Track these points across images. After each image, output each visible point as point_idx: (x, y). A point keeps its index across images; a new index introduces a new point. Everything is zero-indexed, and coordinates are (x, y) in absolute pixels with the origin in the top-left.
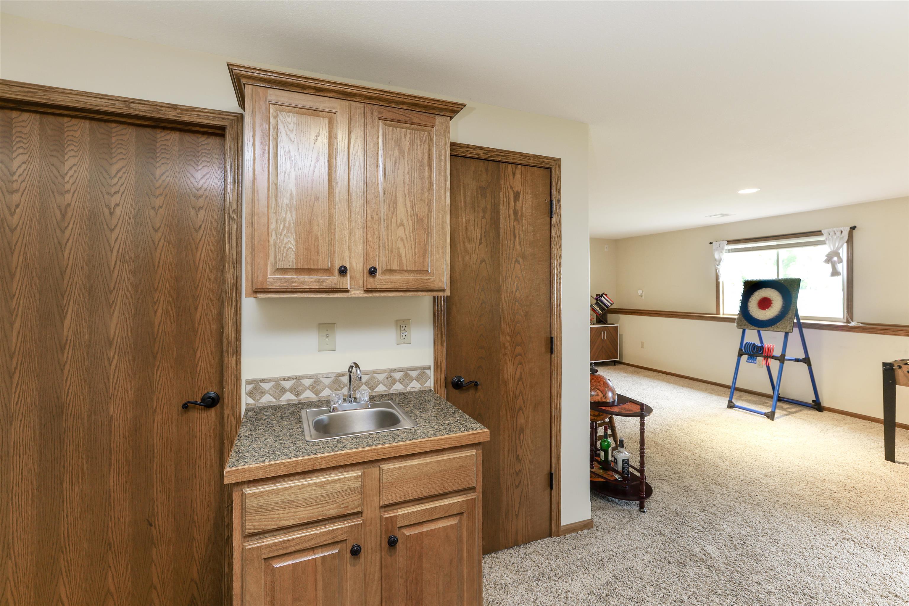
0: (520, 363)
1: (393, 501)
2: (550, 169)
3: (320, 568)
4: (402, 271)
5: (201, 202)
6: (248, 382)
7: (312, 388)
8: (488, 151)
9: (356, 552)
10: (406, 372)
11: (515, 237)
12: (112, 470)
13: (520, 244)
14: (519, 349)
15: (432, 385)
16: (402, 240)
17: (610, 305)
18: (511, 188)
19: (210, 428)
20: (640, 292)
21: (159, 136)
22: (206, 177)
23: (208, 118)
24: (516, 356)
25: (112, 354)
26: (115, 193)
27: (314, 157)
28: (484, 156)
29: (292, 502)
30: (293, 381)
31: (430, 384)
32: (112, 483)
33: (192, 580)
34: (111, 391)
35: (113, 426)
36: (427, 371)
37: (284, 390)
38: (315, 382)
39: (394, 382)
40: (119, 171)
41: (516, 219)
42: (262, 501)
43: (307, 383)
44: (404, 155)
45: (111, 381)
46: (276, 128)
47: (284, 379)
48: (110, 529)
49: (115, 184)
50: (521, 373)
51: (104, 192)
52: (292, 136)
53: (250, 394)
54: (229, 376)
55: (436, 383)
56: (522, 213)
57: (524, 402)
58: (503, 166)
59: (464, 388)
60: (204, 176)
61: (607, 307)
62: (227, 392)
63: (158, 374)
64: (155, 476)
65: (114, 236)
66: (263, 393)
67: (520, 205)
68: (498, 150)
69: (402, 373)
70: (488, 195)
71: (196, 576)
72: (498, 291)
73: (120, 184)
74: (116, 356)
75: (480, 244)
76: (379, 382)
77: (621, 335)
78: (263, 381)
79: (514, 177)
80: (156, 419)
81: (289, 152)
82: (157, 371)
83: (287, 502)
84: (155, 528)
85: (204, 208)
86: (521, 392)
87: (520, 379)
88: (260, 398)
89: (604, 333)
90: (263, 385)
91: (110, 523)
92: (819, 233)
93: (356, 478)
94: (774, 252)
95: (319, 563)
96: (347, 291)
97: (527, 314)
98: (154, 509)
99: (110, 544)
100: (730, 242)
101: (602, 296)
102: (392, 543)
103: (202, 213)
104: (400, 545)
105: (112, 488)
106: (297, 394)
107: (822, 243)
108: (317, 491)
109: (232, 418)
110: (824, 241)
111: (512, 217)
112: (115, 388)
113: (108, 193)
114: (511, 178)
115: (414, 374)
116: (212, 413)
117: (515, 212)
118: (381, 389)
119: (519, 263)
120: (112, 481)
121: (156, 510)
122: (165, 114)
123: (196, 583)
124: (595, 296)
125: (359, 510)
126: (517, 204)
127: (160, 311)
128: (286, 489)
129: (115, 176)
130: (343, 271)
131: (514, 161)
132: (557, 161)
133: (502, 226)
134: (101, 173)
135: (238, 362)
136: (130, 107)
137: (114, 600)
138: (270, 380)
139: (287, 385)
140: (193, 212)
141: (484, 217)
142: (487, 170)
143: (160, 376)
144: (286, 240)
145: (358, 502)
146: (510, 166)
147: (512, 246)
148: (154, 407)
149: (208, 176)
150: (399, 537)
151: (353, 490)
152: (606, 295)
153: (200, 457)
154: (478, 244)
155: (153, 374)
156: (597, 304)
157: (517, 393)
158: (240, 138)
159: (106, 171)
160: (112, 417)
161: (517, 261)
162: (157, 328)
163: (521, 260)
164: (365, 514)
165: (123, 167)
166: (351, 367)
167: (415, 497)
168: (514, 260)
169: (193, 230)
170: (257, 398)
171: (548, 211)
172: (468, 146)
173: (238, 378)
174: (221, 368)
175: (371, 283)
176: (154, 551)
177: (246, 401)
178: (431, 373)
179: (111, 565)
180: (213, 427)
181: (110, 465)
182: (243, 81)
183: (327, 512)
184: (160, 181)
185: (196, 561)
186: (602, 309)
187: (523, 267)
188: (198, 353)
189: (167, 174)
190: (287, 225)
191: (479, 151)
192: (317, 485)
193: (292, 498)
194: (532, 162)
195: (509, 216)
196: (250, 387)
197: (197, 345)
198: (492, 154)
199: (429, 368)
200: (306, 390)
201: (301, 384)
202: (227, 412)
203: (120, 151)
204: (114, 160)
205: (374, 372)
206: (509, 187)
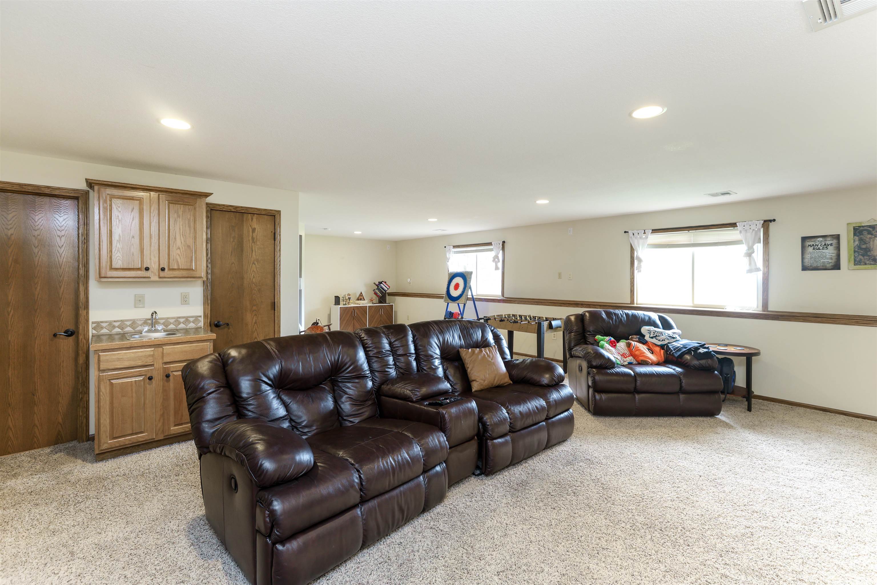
0: (256, 315)
1: (169, 361)
2: (275, 216)
3: (134, 384)
4: (179, 269)
5: (63, 233)
6: (93, 323)
7: (131, 326)
8: (236, 207)
9: (150, 378)
10: (187, 319)
11: (252, 251)
12: (10, 368)
13: (255, 255)
14: (254, 308)
15: (202, 325)
16: (179, 255)
17: (387, 289)
18: (251, 226)
19: (69, 347)
20: (409, 280)
21: (37, 200)
22: (66, 220)
23: (68, 193)
24: (253, 311)
25: (10, 310)
26: (11, 228)
27: (131, 218)
28: (233, 210)
29: (121, 359)
30: (120, 323)
31: (201, 324)
32: (10, 374)
33: (59, 423)
34: (9, 328)
35: (10, 346)
36: (200, 318)
37: (114, 327)
38: (132, 323)
39: (180, 323)
40: (13, 217)
41: (253, 242)
42: (107, 358)
43: (128, 323)
44: (179, 217)
45: (9, 323)
46: (111, 206)
47: (115, 321)
48: (9, 397)
49: (11, 224)
50: (256, 320)
51: (4, 228)
52: (120, 209)
53: (94, 328)
54: (82, 319)
55: (204, 324)
56: (257, 239)
57: (258, 335)
58: (245, 215)
59: (222, 327)
60: (64, 220)
61: (385, 291)
62: (81, 328)
63: (38, 320)
64: (36, 371)
65: (10, 251)
66: (102, 328)
67: (256, 234)
68: (242, 207)
69: (184, 319)
70: (236, 230)
71: (60, 420)
72: (242, 278)
73: (13, 224)
74: (12, 311)
75: (231, 255)
76: (171, 323)
77: (396, 312)
78: (102, 322)
79: (252, 220)
80: (37, 343)
81: (118, 216)
82: (37, 318)
83: (119, 359)
84: (36, 397)
85: (65, 236)
86: (256, 329)
87: (256, 323)
88: (100, 331)
89: (382, 310)
90: (102, 324)
91: (9, 394)
92: (490, 244)
93: (151, 351)
94: (475, 254)
95: (134, 383)
96: (149, 277)
97: (259, 290)
98: (35, 387)
99: (9, 404)
100: (454, 247)
101: (381, 283)
102: (168, 376)
103: (63, 239)
104: (171, 378)
105: (10, 376)
106: (122, 329)
107: (491, 250)
108: (133, 355)
109: (84, 340)
110: (493, 249)
111: (251, 241)
112: (12, 327)
113: (6, 228)
114: (250, 221)
115: (191, 319)
116: (71, 339)
117: (253, 238)
118: (172, 326)
119: (255, 264)
120: (10, 373)
121: (37, 388)
122: (43, 191)
123: (61, 425)
124: (377, 283)
125: (152, 363)
126: (254, 234)
127: (39, 288)
128: (118, 354)
129: (10, 220)
130: (147, 269)
131: (253, 212)
132: (279, 212)
133: (244, 245)
134: (2, 218)
135: (88, 313)
136: (23, 188)
137: (12, 431)
138: (106, 322)
139: (117, 324)
140: (58, 239)
141: (233, 241)
142: (235, 217)
143: (39, 321)
144: (117, 255)
145: (152, 360)
146: (250, 215)
147: (251, 256)
148: (35, 336)
149: (67, 220)
150: (171, 374)
151: (150, 356)
152: (385, 282)
153: (63, 361)
154: (230, 255)
155: (35, 320)
156: (378, 289)
157: (254, 330)
158: (88, 202)
159: (5, 218)
160: (10, 341)
161: (254, 263)
162: (36, 296)
163: (256, 263)
164: (155, 366)
165: (15, 215)
166: (153, 313)
167: (179, 360)
168: (252, 263)
169: (58, 247)
170: (99, 330)
171: (273, 237)
172: (224, 205)
173: (87, 320)
174: (77, 316)
175: (162, 274)
176: (36, 408)
177: (91, 332)
178: (202, 319)
179: (11, 414)
180: (71, 347)
181: (9, 365)
182: (93, 185)
183: (138, 364)
184: (38, 223)
185: (60, 413)
186: (381, 292)
187: (257, 266)
188: (62, 309)
189: (42, 219)
190: (117, 249)
191: (230, 208)
192: (133, 353)
193: (121, 357)
194: (263, 213)
195: (249, 240)
196: (94, 325)
197: (61, 305)
198: (239, 209)
199: (200, 317)
200: (127, 327)
201: (124, 324)
202: (81, 337)
203: (14, 207)
204: (10, 212)
205: (168, 318)
206: (249, 226)
